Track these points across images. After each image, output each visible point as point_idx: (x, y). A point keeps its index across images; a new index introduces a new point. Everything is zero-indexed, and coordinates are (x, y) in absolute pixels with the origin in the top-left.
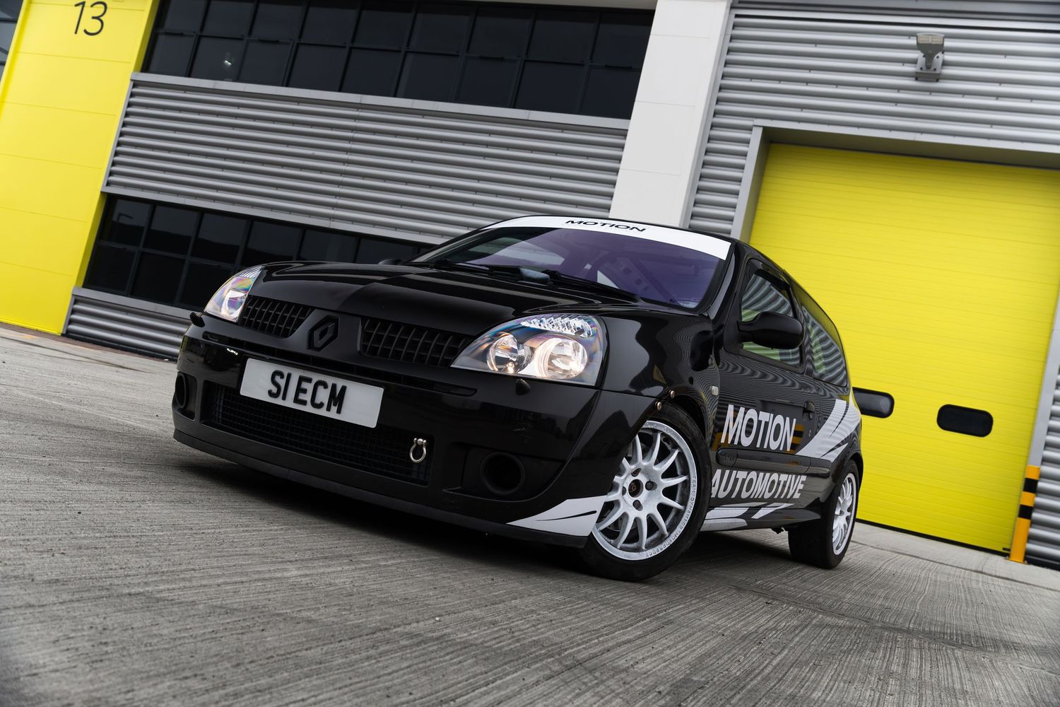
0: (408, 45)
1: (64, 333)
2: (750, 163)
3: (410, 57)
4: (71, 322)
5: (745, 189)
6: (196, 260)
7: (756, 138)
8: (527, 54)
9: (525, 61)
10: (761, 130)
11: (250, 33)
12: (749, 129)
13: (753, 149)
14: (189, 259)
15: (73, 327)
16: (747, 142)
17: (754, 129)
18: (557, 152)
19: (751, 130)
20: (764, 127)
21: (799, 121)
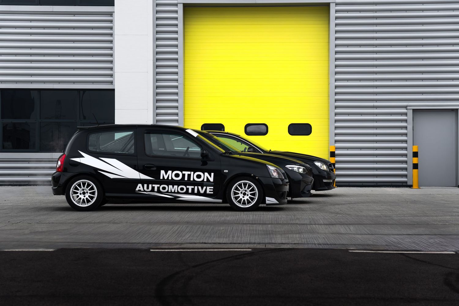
2: (180, 22)
5: (180, 36)
7: (180, 9)
13: (180, 15)
16: (176, 12)
17: (179, 4)
18: (74, 28)
19: (177, 5)
20: (183, 3)
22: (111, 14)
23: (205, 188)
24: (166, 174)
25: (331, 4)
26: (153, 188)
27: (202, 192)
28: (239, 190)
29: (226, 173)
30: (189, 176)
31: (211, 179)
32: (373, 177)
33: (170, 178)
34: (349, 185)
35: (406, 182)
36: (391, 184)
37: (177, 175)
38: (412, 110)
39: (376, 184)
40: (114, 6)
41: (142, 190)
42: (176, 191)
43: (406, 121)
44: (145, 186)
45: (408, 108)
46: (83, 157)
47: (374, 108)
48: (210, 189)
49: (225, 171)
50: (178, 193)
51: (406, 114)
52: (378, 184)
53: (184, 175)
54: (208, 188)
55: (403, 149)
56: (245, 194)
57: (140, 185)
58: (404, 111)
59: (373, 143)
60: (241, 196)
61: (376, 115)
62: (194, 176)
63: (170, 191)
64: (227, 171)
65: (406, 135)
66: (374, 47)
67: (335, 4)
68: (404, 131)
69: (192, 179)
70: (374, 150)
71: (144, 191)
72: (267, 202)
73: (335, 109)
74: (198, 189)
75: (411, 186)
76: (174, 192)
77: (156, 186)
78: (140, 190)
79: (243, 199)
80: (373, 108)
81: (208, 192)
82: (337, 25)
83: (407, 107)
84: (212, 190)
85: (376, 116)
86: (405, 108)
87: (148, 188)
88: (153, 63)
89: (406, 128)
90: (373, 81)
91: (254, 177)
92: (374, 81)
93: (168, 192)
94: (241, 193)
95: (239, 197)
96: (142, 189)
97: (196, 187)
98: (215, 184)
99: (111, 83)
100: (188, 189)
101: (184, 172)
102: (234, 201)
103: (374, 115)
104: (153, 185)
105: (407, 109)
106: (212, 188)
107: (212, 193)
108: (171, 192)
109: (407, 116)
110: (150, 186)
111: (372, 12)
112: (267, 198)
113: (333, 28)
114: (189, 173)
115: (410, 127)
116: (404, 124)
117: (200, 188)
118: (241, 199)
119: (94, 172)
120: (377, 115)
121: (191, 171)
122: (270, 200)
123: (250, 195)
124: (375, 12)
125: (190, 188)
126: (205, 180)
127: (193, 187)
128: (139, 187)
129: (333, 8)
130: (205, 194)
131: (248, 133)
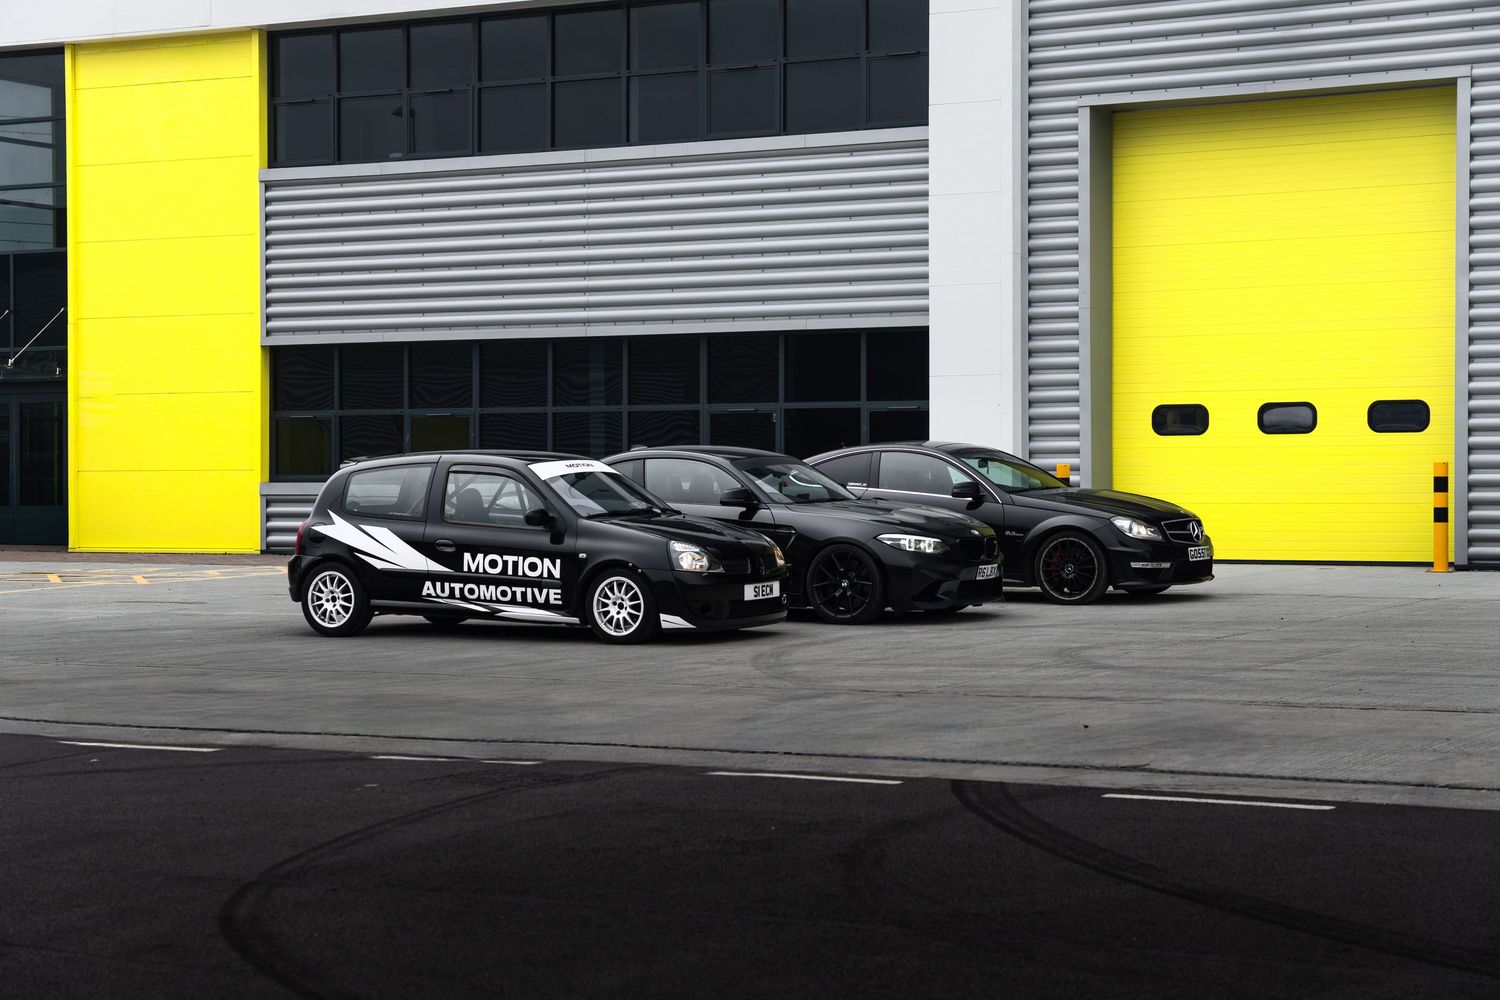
0: (628, 67)
1: (264, 548)
2: (1083, 154)
3: (635, 84)
4: (269, 532)
5: (1085, 189)
6: (419, 412)
7: (1083, 121)
8: (785, 55)
9: (785, 65)
10: (1087, 110)
11: (409, 85)
12: (1074, 111)
13: (1084, 136)
14: (407, 412)
15: (273, 538)
16: (1074, 128)
17: (1080, 110)
18: (851, 183)
19: (1077, 112)
20: (1091, 107)
21: (1131, 89)
22: (924, 144)
23: (545, 591)
24: (474, 561)
26: (452, 590)
27: (541, 600)
28: (609, 598)
29: (582, 559)
30: (515, 564)
31: (557, 573)
33: (481, 570)
37: (493, 564)
40: (927, 125)
41: (434, 595)
42: (494, 598)
44: (438, 584)
46: (334, 523)
48: (555, 594)
49: (581, 555)
50: (498, 601)
53: (505, 563)
54: (552, 591)
56: (621, 606)
57: (428, 584)
60: (613, 610)
62: (523, 566)
63: (482, 598)
64: (585, 555)
69: (520, 573)
71: (438, 597)
72: (664, 625)
73: (1470, 362)
74: (533, 593)
76: (491, 601)
77: (457, 586)
78: (429, 595)
79: (616, 617)
81: (552, 601)
84: (559, 597)
87: (443, 591)
88: (1021, 259)
91: (635, 568)
93: (479, 599)
94: (615, 603)
95: (608, 612)
96: (432, 591)
97: (529, 590)
98: (564, 584)
99: (924, 311)
100: (514, 593)
101: (505, 558)
102: (599, 621)
104: (452, 585)
106: (559, 591)
107: (560, 603)
108: (485, 600)
110: (447, 585)
112: (663, 617)
114: (515, 558)
117: (536, 590)
118: (612, 617)
119: (346, 555)
121: (518, 555)
122: (670, 621)
123: (629, 610)
125: (519, 590)
126: (545, 575)
127: (523, 589)
128: (428, 588)
130: (546, 606)
131: (1266, 426)
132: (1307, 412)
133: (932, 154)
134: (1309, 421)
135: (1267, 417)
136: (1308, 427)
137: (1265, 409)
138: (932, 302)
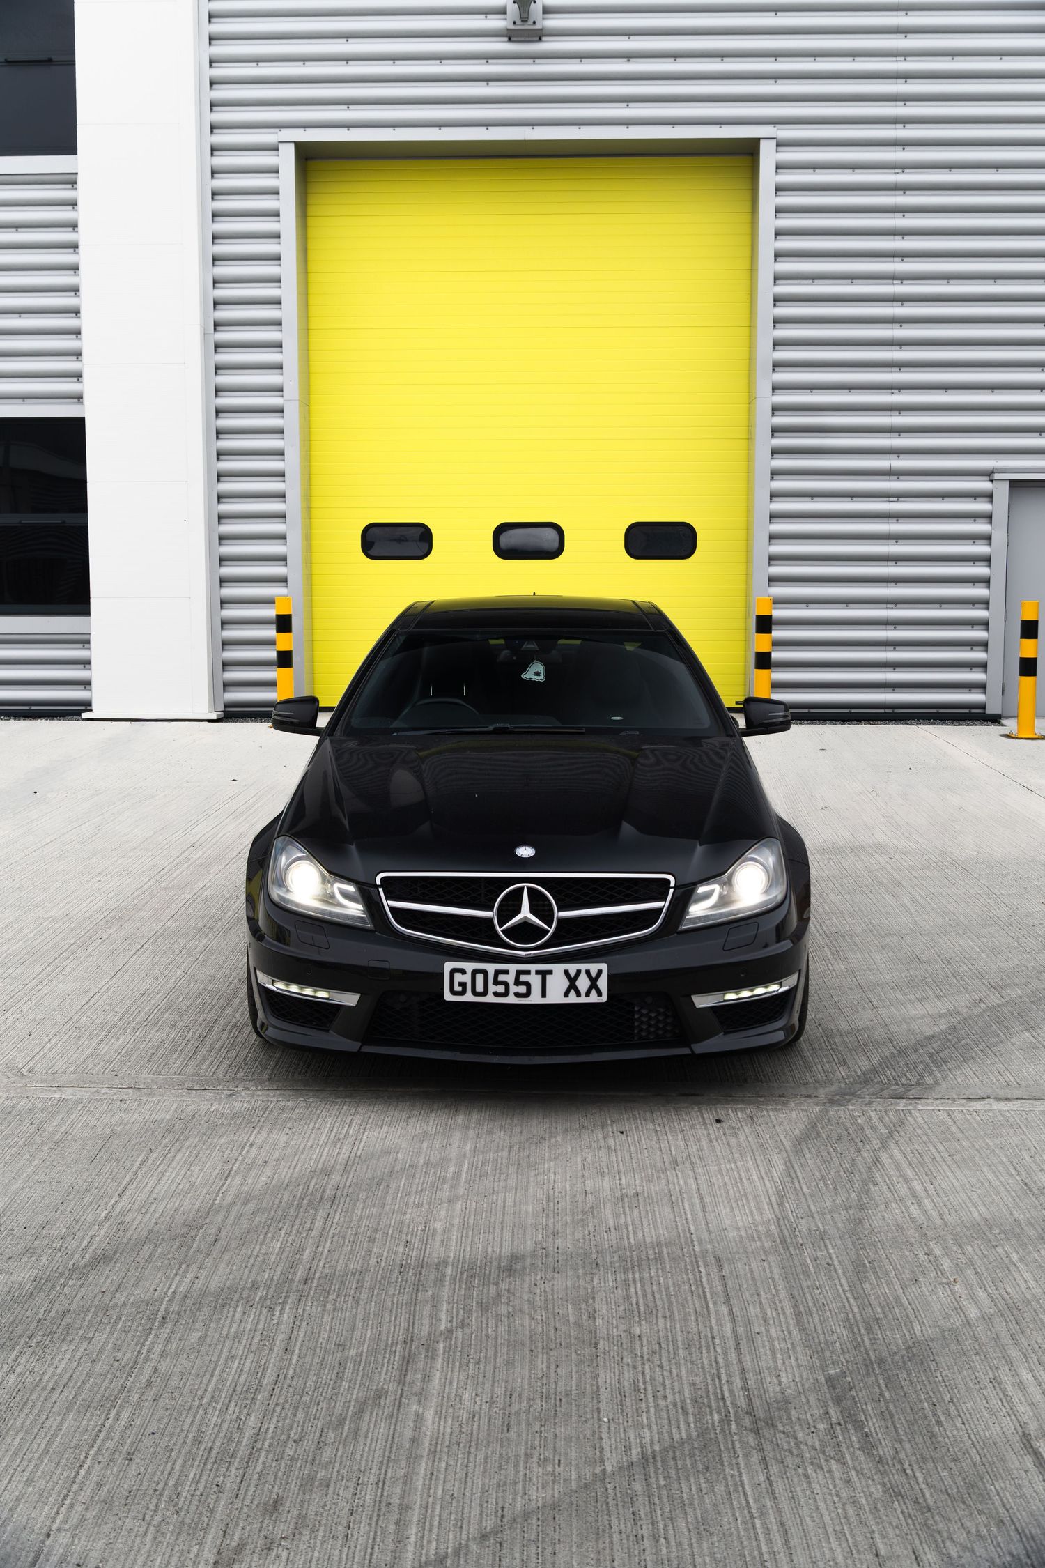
2: (287, 202)
5: (288, 247)
7: (287, 160)
10: (292, 146)
12: (273, 148)
13: (287, 180)
16: (275, 170)
17: (281, 146)
19: (278, 150)
20: (296, 143)
21: (348, 125)
22: (70, 180)
25: (762, 142)
32: (883, 690)
34: (809, 713)
35: (983, 707)
36: (935, 711)
38: (1008, 483)
39: (890, 711)
40: (76, 153)
43: (988, 517)
45: (997, 476)
47: (892, 478)
51: (989, 496)
52: (896, 711)
55: (976, 605)
58: (983, 485)
59: (885, 584)
61: (895, 499)
65: (987, 560)
66: (895, 282)
67: (774, 142)
68: (981, 549)
70: (887, 608)
73: (772, 479)
75: (995, 719)
80: (887, 478)
82: (779, 211)
83: (993, 472)
85: (898, 501)
86: (987, 478)
88: (205, 334)
89: (988, 538)
90: (890, 391)
92: (893, 391)
99: (79, 398)
103: (891, 499)
105: (992, 481)
109: (991, 502)
111: (893, 171)
113: (767, 221)
115: (999, 537)
116: (981, 527)
120: (901, 499)
124: (900, 171)
129: (768, 157)
131: (503, 552)
132: (551, 534)
133: (82, 193)
134: (556, 545)
135: (505, 540)
136: (554, 552)
137: (501, 529)
138: (87, 386)
